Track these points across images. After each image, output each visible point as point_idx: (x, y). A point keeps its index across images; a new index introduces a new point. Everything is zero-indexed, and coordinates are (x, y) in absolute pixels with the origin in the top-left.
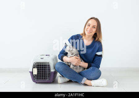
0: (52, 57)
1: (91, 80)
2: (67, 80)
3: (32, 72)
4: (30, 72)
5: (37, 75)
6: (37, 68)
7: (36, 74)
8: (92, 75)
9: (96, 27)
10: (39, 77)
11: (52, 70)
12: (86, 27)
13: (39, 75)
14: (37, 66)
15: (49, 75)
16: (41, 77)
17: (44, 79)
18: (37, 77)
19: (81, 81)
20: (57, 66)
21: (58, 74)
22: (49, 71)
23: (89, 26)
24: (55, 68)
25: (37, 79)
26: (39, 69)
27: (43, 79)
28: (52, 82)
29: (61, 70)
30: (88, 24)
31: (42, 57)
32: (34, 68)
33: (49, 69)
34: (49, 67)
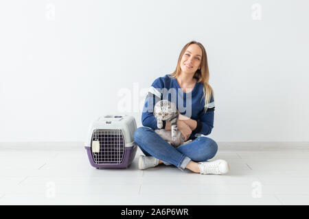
0: (126, 119)
3: (91, 148)
4: (86, 148)
5: (100, 153)
6: (100, 140)
7: (98, 151)
9: (200, 58)
10: (103, 157)
11: (128, 145)
13: (103, 153)
14: (100, 136)
15: (121, 153)
16: (106, 157)
17: (113, 160)
18: (100, 157)
19: (181, 163)
21: (139, 152)
22: (122, 146)
23: (189, 55)
24: (132, 140)
25: (100, 160)
26: (103, 143)
27: (110, 160)
28: (126, 166)
30: (186, 53)
31: (108, 120)
32: (94, 140)
33: (122, 143)
34: (121, 139)
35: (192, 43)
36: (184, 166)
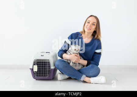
0: (52, 54)
1: (90, 77)
2: (67, 77)
3: (33, 69)
4: (31, 69)
5: (37, 72)
6: (37, 65)
8: (92, 72)
10: (39, 74)
11: (52, 67)
12: (86, 24)
13: (39, 72)
14: (37, 63)
15: (49, 72)
16: (41, 74)
19: (81, 78)
20: (57, 63)
21: (58, 71)
22: (49, 68)
24: (54, 65)
26: (39, 66)
27: (43, 75)
28: (51, 79)
29: (61, 67)
30: (87, 21)
31: (42, 54)
32: (34, 65)
33: (49, 66)
35: (91, 16)
36: (82, 79)
